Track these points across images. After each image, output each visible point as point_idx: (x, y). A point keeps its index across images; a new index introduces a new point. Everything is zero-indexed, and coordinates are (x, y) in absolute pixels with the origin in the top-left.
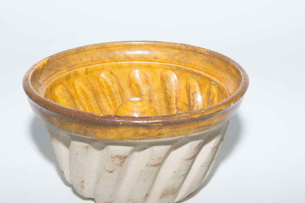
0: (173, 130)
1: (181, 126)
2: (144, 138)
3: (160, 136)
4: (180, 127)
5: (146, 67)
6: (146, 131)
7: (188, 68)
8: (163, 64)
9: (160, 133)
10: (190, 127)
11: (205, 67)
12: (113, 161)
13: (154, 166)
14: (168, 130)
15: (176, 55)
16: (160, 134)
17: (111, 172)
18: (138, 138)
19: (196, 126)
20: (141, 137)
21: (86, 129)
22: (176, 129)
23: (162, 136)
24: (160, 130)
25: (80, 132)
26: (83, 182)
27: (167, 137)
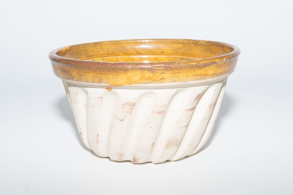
0: (174, 75)
1: (180, 71)
2: (149, 82)
3: (162, 80)
4: (180, 73)
5: (154, 60)
6: (151, 75)
7: (190, 58)
8: (169, 57)
9: (163, 77)
10: (189, 74)
11: (205, 55)
12: (124, 108)
13: (159, 113)
14: (169, 75)
15: (179, 48)
16: (163, 79)
17: (122, 120)
18: (144, 82)
19: (193, 73)
20: (147, 81)
21: (101, 76)
22: (177, 75)
23: (164, 80)
24: (163, 74)
25: (96, 80)
26: (98, 135)
27: (169, 82)
